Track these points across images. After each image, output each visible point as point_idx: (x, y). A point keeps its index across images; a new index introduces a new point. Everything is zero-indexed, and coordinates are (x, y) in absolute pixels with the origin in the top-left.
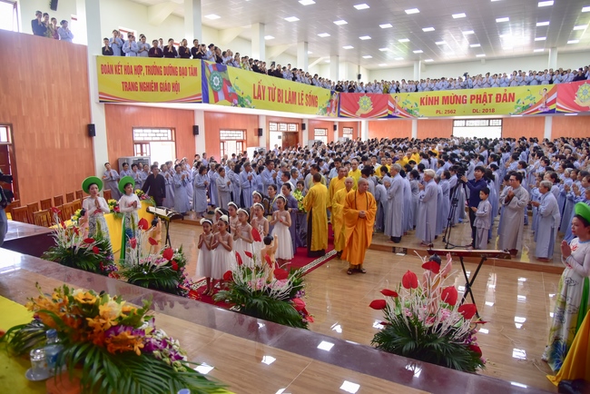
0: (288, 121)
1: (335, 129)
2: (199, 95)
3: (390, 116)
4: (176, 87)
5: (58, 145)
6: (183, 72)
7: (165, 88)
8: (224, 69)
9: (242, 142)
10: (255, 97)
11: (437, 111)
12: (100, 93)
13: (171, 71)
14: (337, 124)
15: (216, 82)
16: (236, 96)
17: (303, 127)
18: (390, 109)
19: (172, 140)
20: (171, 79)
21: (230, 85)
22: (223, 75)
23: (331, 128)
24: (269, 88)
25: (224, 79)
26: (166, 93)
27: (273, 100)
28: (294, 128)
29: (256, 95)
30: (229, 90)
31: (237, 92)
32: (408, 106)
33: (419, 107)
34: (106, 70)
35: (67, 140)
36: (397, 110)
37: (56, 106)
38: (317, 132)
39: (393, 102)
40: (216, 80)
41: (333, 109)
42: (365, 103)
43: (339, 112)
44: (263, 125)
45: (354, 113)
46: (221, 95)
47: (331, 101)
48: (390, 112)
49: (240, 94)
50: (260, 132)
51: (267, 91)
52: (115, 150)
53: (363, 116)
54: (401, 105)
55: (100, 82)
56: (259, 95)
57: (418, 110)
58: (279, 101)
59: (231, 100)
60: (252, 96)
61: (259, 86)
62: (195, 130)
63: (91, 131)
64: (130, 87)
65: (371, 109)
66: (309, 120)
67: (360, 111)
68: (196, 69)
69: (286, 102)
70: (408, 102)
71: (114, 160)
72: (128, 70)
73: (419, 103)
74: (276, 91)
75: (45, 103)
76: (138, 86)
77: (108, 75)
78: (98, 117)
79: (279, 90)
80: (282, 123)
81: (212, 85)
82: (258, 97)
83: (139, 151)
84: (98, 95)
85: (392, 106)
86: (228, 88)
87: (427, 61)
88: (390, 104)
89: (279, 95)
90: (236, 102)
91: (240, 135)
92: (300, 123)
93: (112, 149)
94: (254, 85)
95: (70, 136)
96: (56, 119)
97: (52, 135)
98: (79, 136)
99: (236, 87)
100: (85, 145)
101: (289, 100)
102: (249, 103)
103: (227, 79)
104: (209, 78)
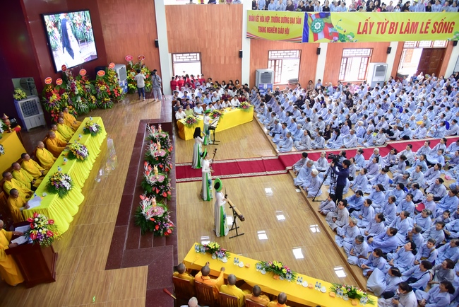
2: (300, 37)
5: (222, 62)
6: (292, 21)
7: (281, 31)
8: (327, 16)
9: (368, 57)
10: (359, 33)
13: (285, 20)
15: (317, 27)
16: (336, 34)
17: (454, 45)
19: (298, 58)
20: (284, 26)
21: (331, 26)
22: (325, 20)
24: (379, 23)
25: (326, 23)
26: (281, 35)
27: (383, 33)
28: (441, 44)
29: (361, 31)
31: (338, 31)
34: (251, 19)
35: (227, 59)
37: (223, 41)
40: (318, 25)
46: (321, 36)
49: (341, 32)
50: (388, 51)
51: (375, 27)
52: (255, 64)
55: (248, 26)
56: (364, 31)
58: (391, 33)
59: (330, 38)
60: (356, 32)
61: (366, 24)
62: (318, 51)
63: (240, 54)
64: (262, 30)
68: (300, 19)
69: (401, 32)
72: (262, 19)
74: (389, 25)
75: (217, 41)
76: (266, 29)
77: (252, 22)
78: (246, 47)
79: (393, 23)
81: (313, 29)
83: (273, 64)
84: (246, 34)
86: (329, 29)
89: (391, 27)
90: (337, 38)
91: (367, 53)
93: (253, 64)
94: (360, 23)
95: (230, 57)
96: (222, 48)
97: (220, 57)
98: (235, 57)
99: (338, 28)
100: (237, 62)
101: (406, 30)
102: (351, 38)
103: (329, 23)
104: (311, 25)
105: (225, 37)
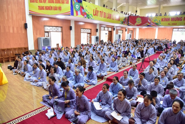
0: (108, 27)
1: (126, 31)
2: (69, 12)
3: (148, 26)
4: (60, 8)
5: (11, 31)
6: (63, 2)
7: (56, 9)
8: (81, 2)
9: (90, 34)
10: (94, 15)
11: (168, 24)
12: (30, 11)
14: (127, 29)
15: (77, 7)
16: (85, 14)
17: (114, 29)
18: (149, 23)
19: (61, 32)
20: (58, 5)
21: (83, 9)
22: (80, 4)
23: (124, 30)
24: (100, 12)
25: (81, 6)
26: (56, 11)
27: (102, 17)
28: (110, 29)
29: (95, 14)
30: (83, 11)
31: (86, 12)
32: (156, 22)
33: (161, 22)
34: (32, 1)
35: (15, 29)
36: (152, 23)
37: (11, 15)
38: (119, 31)
39: (150, 20)
40: (77, 6)
41: (126, 22)
42: (139, 20)
43: (128, 23)
44: (98, 28)
45: (134, 24)
46: (79, 13)
47: (125, 19)
48: (148, 24)
49: (87, 13)
50: (97, 30)
51: (99, 13)
52: (37, 34)
53: (137, 25)
54: (153, 21)
55: (29, 6)
56: (96, 14)
57: (160, 23)
58: (104, 17)
59: (83, 15)
60: (93, 14)
61: (96, 10)
62: (71, 28)
63: (26, 26)
64: (41, 8)
65: (141, 23)
66: (117, 27)
67: (137, 23)
68: (68, 1)
69: (107, 18)
70: (156, 20)
71: (36, 39)
73: (161, 21)
74: (103, 13)
75: (6, 14)
76: (45, 8)
77: (33, 3)
78: (29, 21)
79: (104, 13)
80: (106, 27)
81: (75, 8)
82: (95, 15)
83: (47, 35)
84: (29, 12)
85: (150, 22)
86: (82, 10)
87: (164, 5)
88: (149, 21)
89: (104, 15)
90: (86, 16)
91: (89, 31)
92: (113, 28)
93: (35, 34)
94: (94, 10)
95: (17, 28)
96: (10, 20)
97: (9, 27)
98: (21, 28)
99: (86, 10)
100: (23, 31)
101: (109, 17)
102: (91, 17)
103: (82, 6)
104: (74, 5)
105: (12, 12)
